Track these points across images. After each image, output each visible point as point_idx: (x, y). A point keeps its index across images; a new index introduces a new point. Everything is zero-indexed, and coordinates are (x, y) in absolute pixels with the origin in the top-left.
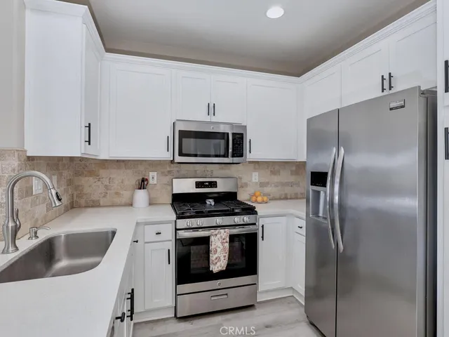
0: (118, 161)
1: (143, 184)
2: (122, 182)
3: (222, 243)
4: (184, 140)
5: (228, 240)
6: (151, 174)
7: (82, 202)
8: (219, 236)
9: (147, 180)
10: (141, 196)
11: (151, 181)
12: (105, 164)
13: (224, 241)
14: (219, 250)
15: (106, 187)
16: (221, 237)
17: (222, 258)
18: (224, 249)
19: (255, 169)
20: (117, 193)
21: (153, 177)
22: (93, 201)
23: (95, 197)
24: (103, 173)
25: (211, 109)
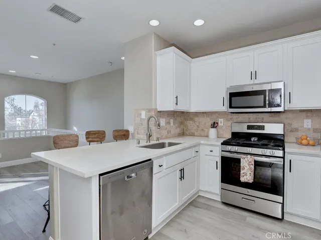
0: (203, 113)
1: (214, 125)
2: (205, 124)
3: (249, 165)
4: (233, 98)
5: (253, 163)
6: (220, 120)
7: (187, 133)
8: (246, 159)
9: (217, 123)
10: (213, 132)
11: (220, 124)
12: (197, 114)
13: (251, 163)
14: (246, 168)
15: (198, 126)
16: (248, 160)
17: (248, 175)
18: (250, 169)
19: (307, 117)
20: (203, 130)
21: (221, 122)
22: (192, 133)
23: (193, 131)
24: (196, 119)
25: (254, 75)
